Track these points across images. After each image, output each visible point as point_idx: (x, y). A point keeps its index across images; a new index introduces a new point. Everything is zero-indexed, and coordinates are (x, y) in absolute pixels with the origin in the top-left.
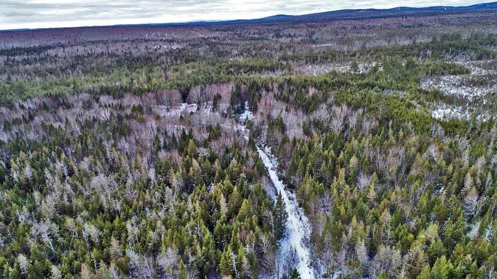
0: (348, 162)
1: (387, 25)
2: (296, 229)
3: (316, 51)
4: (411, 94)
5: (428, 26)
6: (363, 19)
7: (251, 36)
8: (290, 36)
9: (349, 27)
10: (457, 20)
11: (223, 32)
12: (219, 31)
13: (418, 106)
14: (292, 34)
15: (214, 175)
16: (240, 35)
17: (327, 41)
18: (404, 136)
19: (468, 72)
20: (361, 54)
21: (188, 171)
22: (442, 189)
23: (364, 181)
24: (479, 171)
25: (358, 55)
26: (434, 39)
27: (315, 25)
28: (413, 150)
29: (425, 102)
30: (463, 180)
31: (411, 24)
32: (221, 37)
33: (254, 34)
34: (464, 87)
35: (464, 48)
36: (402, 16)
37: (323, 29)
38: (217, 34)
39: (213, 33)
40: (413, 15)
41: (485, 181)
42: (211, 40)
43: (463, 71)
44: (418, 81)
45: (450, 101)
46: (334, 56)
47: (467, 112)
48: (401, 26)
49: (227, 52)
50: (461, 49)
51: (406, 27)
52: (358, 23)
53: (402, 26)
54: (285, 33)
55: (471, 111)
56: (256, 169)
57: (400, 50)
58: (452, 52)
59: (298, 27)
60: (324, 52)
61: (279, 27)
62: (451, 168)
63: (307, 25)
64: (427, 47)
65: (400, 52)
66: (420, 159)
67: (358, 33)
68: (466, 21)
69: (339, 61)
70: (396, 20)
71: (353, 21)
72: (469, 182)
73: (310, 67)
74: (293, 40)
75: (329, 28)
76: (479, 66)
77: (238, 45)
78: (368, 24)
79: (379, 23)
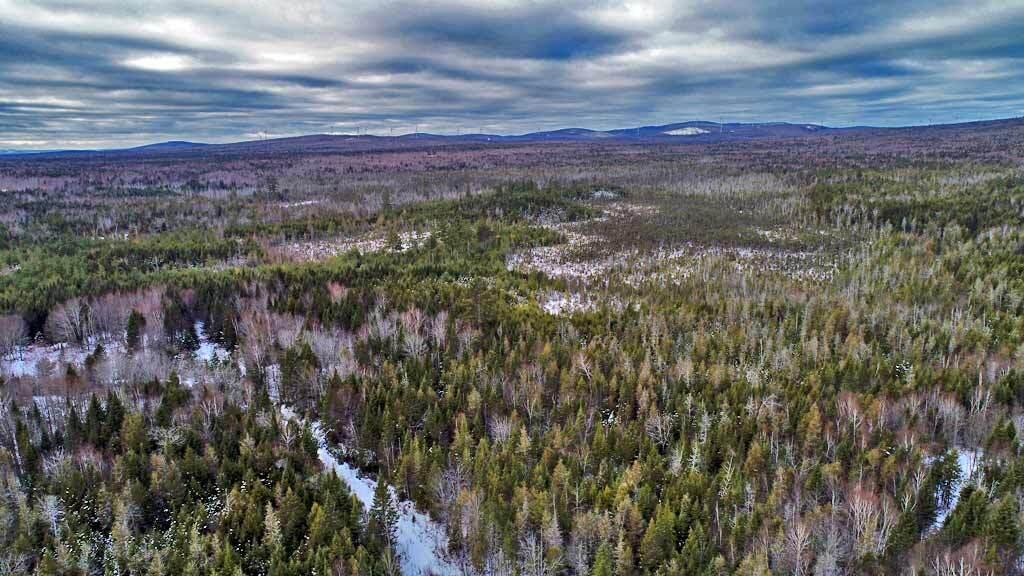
0: (465, 402)
1: (407, 165)
2: (415, 538)
3: (299, 215)
4: (503, 280)
5: (476, 168)
6: (358, 153)
7: (126, 186)
8: (223, 186)
9: (340, 169)
10: (515, 158)
11: (48, 179)
12: (35, 175)
13: (519, 298)
14: (227, 182)
15: (211, 478)
16: (98, 186)
17: (308, 196)
18: (528, 348)
19: (564, 240)
20: (386, 218)
21: (146, 482)
22: (611, 416)
23: (502, 429)
24: (650, 380)
25: (381, 219)
26: (499, 189)
27: (267, 163)
28: (553, 365)
29: (528, 291)
30: (635, 398)
31: (446, 165)
32: (50, 189)
33: (134, 182)
34: (569, 263)
35: (548, 204)
36: (426, 149)
37: (290, 172)
38: (33, 183)
39: (19, 180)
40: (444, 148)
41: (661, 393)
42: (23, 197)
43: (558, 239)
44: (503, 258)
45: (562, 286)
46: (337, 223)
47: (589, 301)
48: (430, 168)
49: (84, 224)
50: (543, 204)
51: (441, 169)
52: (353, 161)
53: (434, 167)
54: (211, 181)
55: (594, 298)
56: (302, 448)
57: (451, 209)
58: (533, 209)
59: (234, 169)
60: (313, 216)
61: (189, 167)
62: (614, 381)
63: (252, 164)
64: (492, 203)
65: (453, 212)
66: (567, 377)
67: (360, 179)
68: (528, 160)
69: (350, 232)
70: (419, 156)
71: (342, 157)
72: (644, 397)
73: (296, 245)
74: (235, 194)
75: (299, 170)
76: (576, 230)
77: (107, 208)
78: (372, 164)
79: (392, 161)
